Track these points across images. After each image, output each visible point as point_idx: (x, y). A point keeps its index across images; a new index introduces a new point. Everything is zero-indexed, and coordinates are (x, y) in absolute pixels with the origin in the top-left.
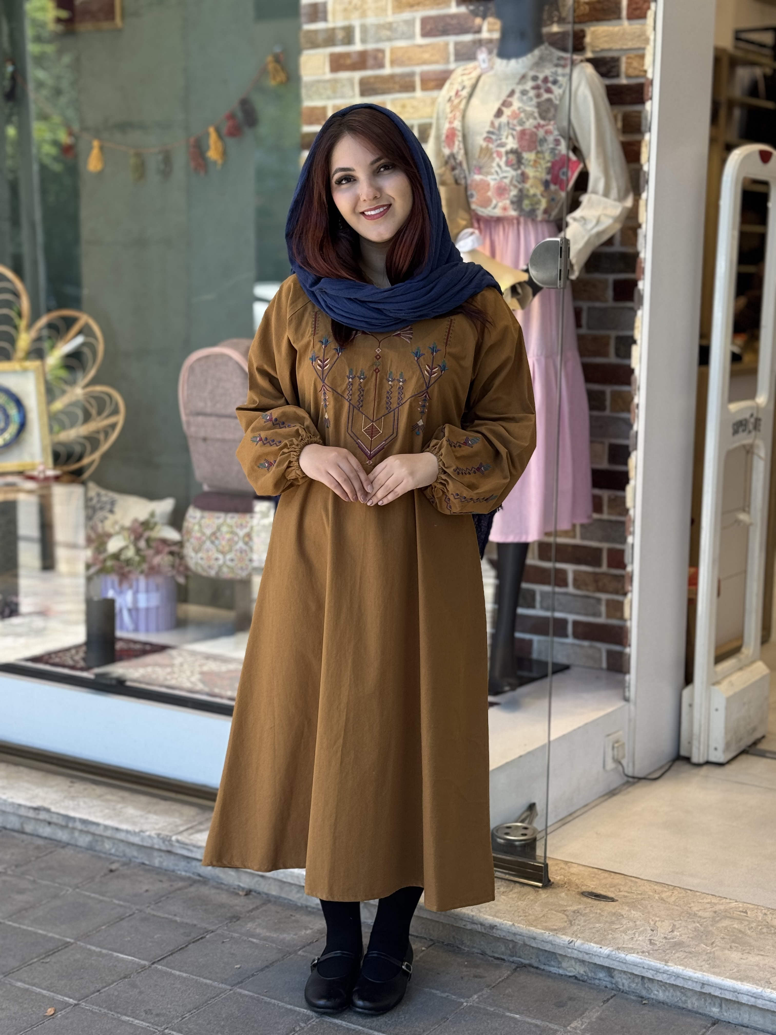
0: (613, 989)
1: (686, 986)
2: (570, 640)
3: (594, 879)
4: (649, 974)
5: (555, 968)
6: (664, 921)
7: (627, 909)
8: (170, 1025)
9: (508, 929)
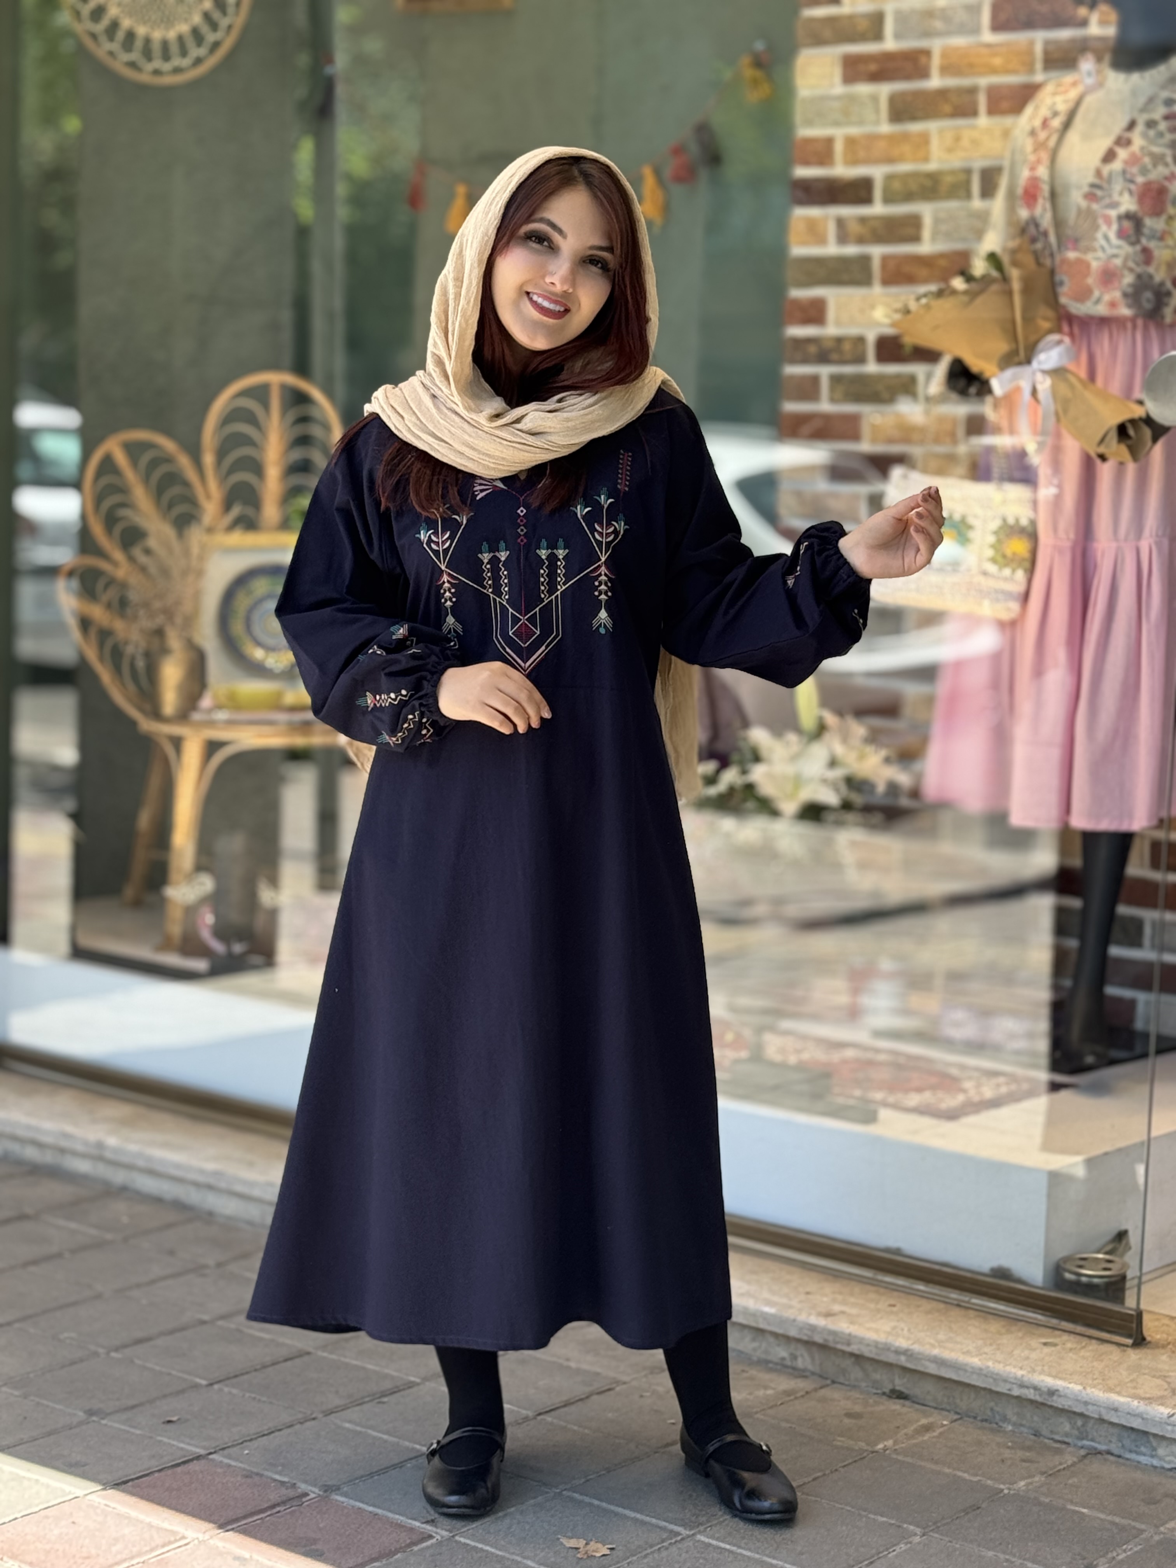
5: (1147, 1458)
9: (1076, 1396)
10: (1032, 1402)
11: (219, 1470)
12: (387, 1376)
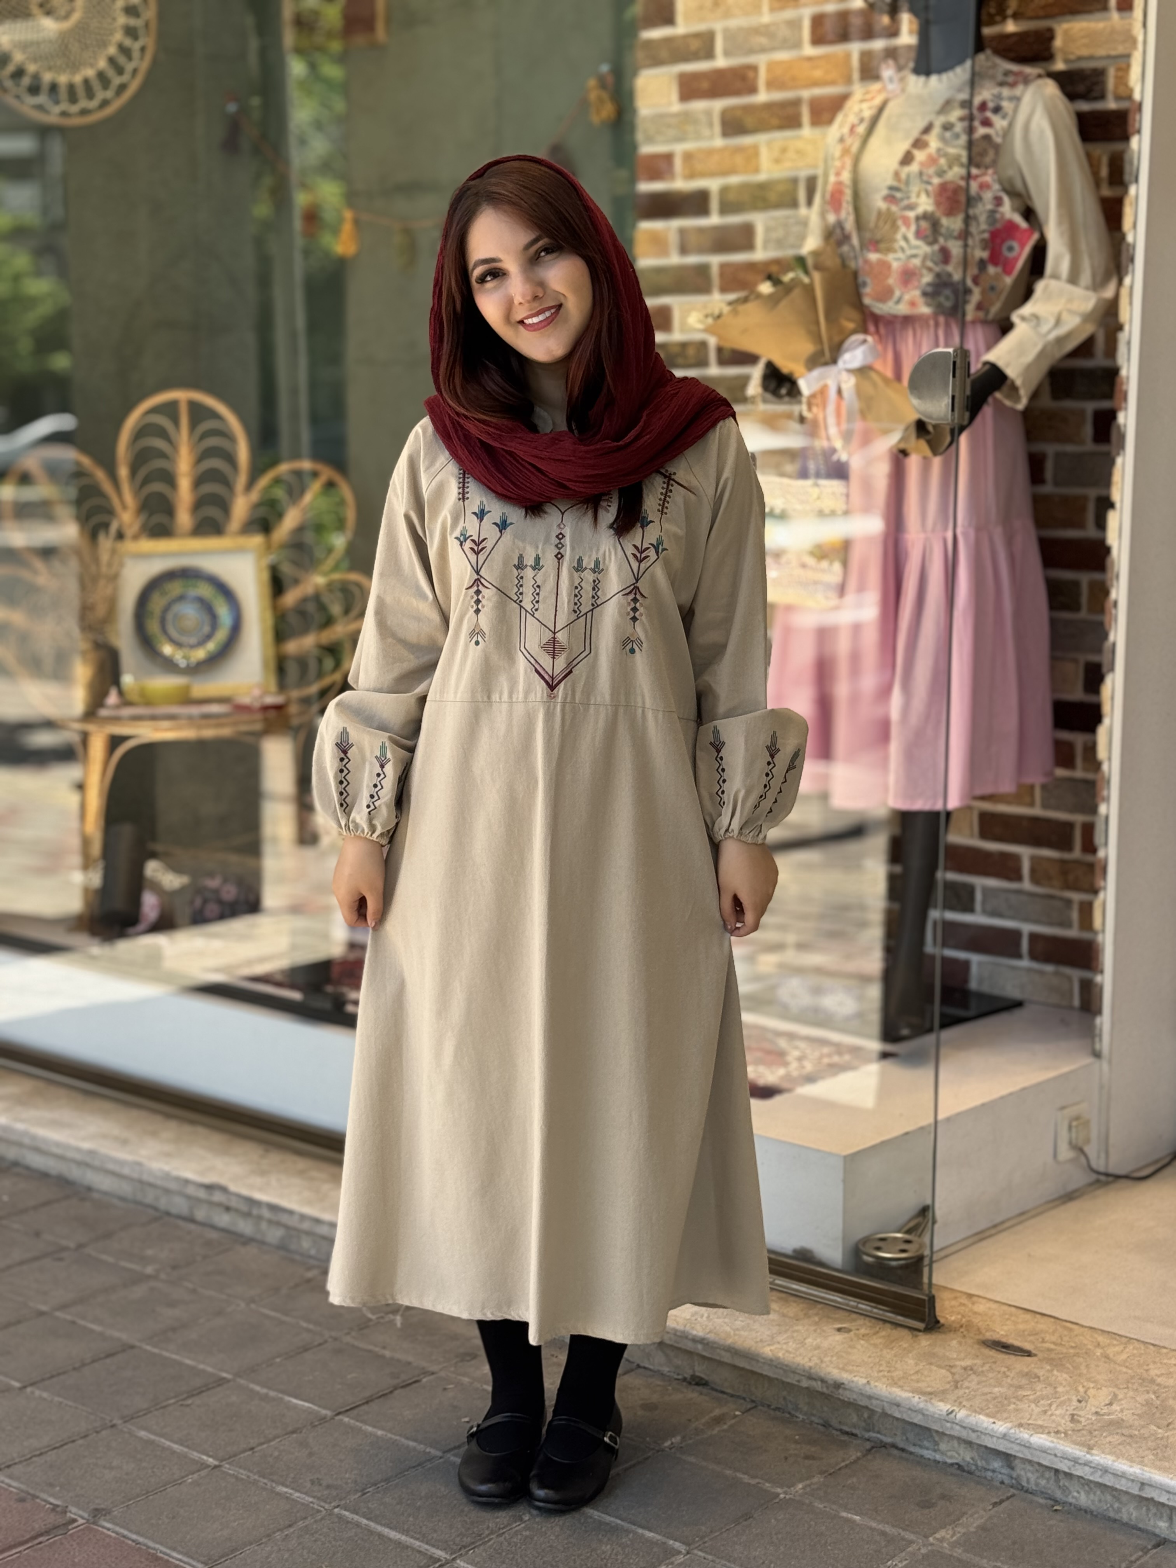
0: (1012, 1487)
1: (1118, 1487)
2: (1025, 963)
3: (1009, 1322)
4: (1064, 1466)
5: (930, 1452)
6: (1101, 1389)
7: (1048, 1367)
8: (343, 1502)
9: (860, 1389)
10: (822, 1394)
12: (204, 1371)
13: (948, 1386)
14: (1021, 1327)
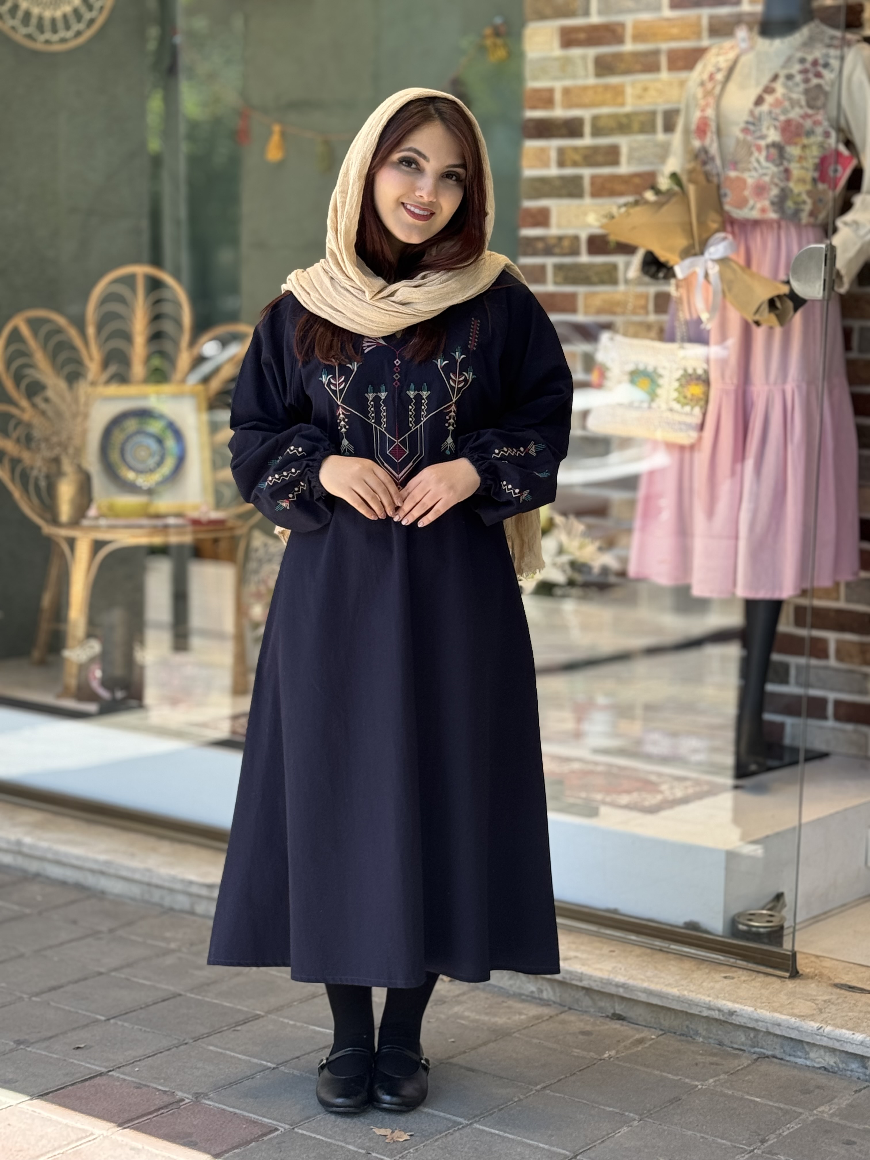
0: (866, 1081)
2: (831, 723)
3: (849, 973)
5: (802, 1060)
9: (749, 1015)
10: (716, 1020)
11: (118, 1083)
12: (239, 1011)
13: (815, 1012)
14: (860, 975)
